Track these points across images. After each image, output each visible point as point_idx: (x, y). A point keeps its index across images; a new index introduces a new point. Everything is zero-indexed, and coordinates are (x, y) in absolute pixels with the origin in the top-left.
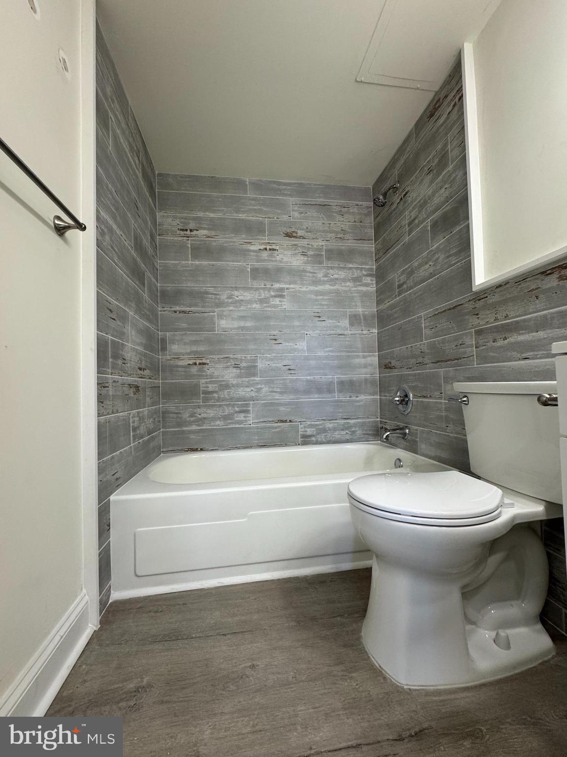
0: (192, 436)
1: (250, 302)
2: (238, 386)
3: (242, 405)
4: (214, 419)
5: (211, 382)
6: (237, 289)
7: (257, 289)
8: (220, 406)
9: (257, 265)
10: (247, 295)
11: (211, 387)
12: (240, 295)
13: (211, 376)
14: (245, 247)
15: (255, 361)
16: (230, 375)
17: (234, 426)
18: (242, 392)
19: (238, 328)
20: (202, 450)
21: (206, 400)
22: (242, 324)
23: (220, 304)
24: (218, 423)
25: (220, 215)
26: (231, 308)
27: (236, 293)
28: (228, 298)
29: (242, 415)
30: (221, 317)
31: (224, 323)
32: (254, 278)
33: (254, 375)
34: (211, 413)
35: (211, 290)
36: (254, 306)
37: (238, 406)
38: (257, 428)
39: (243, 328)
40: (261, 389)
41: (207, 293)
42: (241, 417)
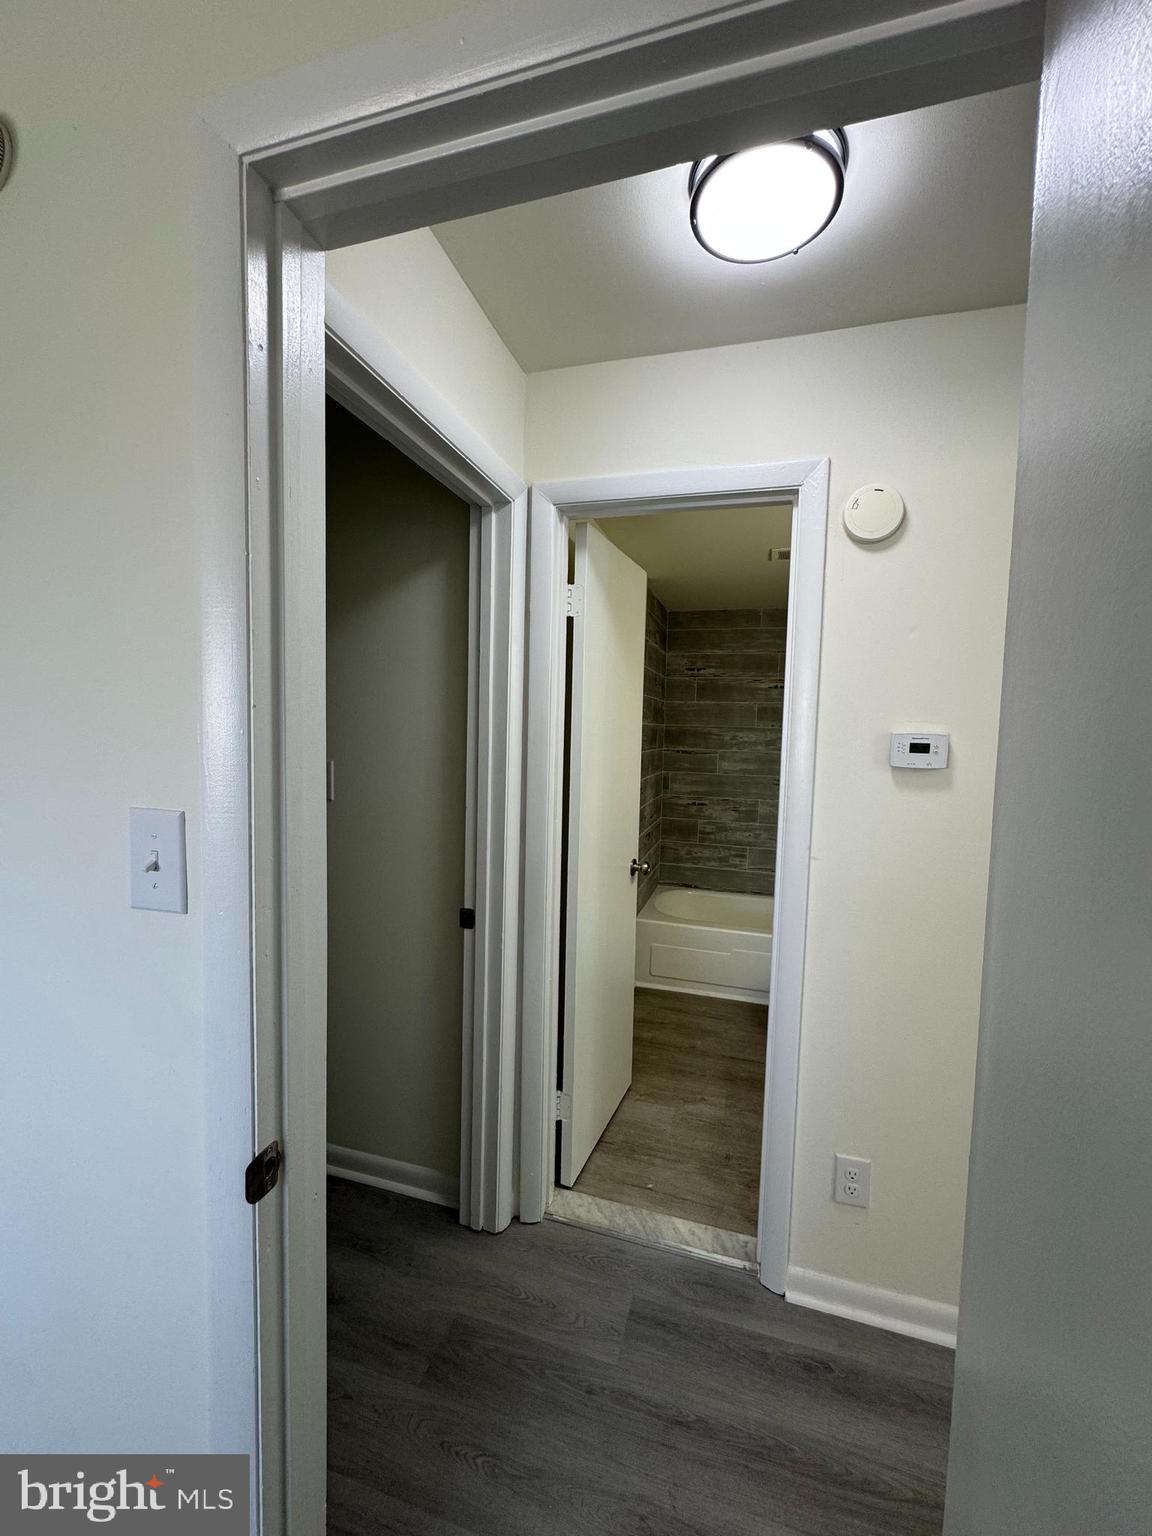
0: (687, 873)
1: (755, 744)
2: (736, 830)
3: (738, 850)
4: (708, 859)
5: (708, 823)
6: (742, 730)
7: (764, 730)
8: (716, 847)
9: (765, 704)
10: (753, 737)
11: (708, 829)
12: (744, 736)
13: (710, 817)
14: (753, 685)
15: (755, 805)
16: (728, 818)
17: (729, 869)
18: (738, 836)
19: (741, 770)
20: (695, 887)
21: (702, 840)
22: (745, 766)
23: (722, 745)
24: (713, 863)
25: (730, 652)
26: (734, 750)
27: (741, 734)
28: (731, 739)
29: (738, 859)
30: (723, 758)
31: (726, 765)
32: (761, 718)
33: (754, 820)
34: (707, 853)
35: (715, 731)
36: (759, 748)
37: (735, 849)
38: (752, 874)
39: (745, 771)
40: (760, 835)
41: (710, 733)
42: (737, 861)
